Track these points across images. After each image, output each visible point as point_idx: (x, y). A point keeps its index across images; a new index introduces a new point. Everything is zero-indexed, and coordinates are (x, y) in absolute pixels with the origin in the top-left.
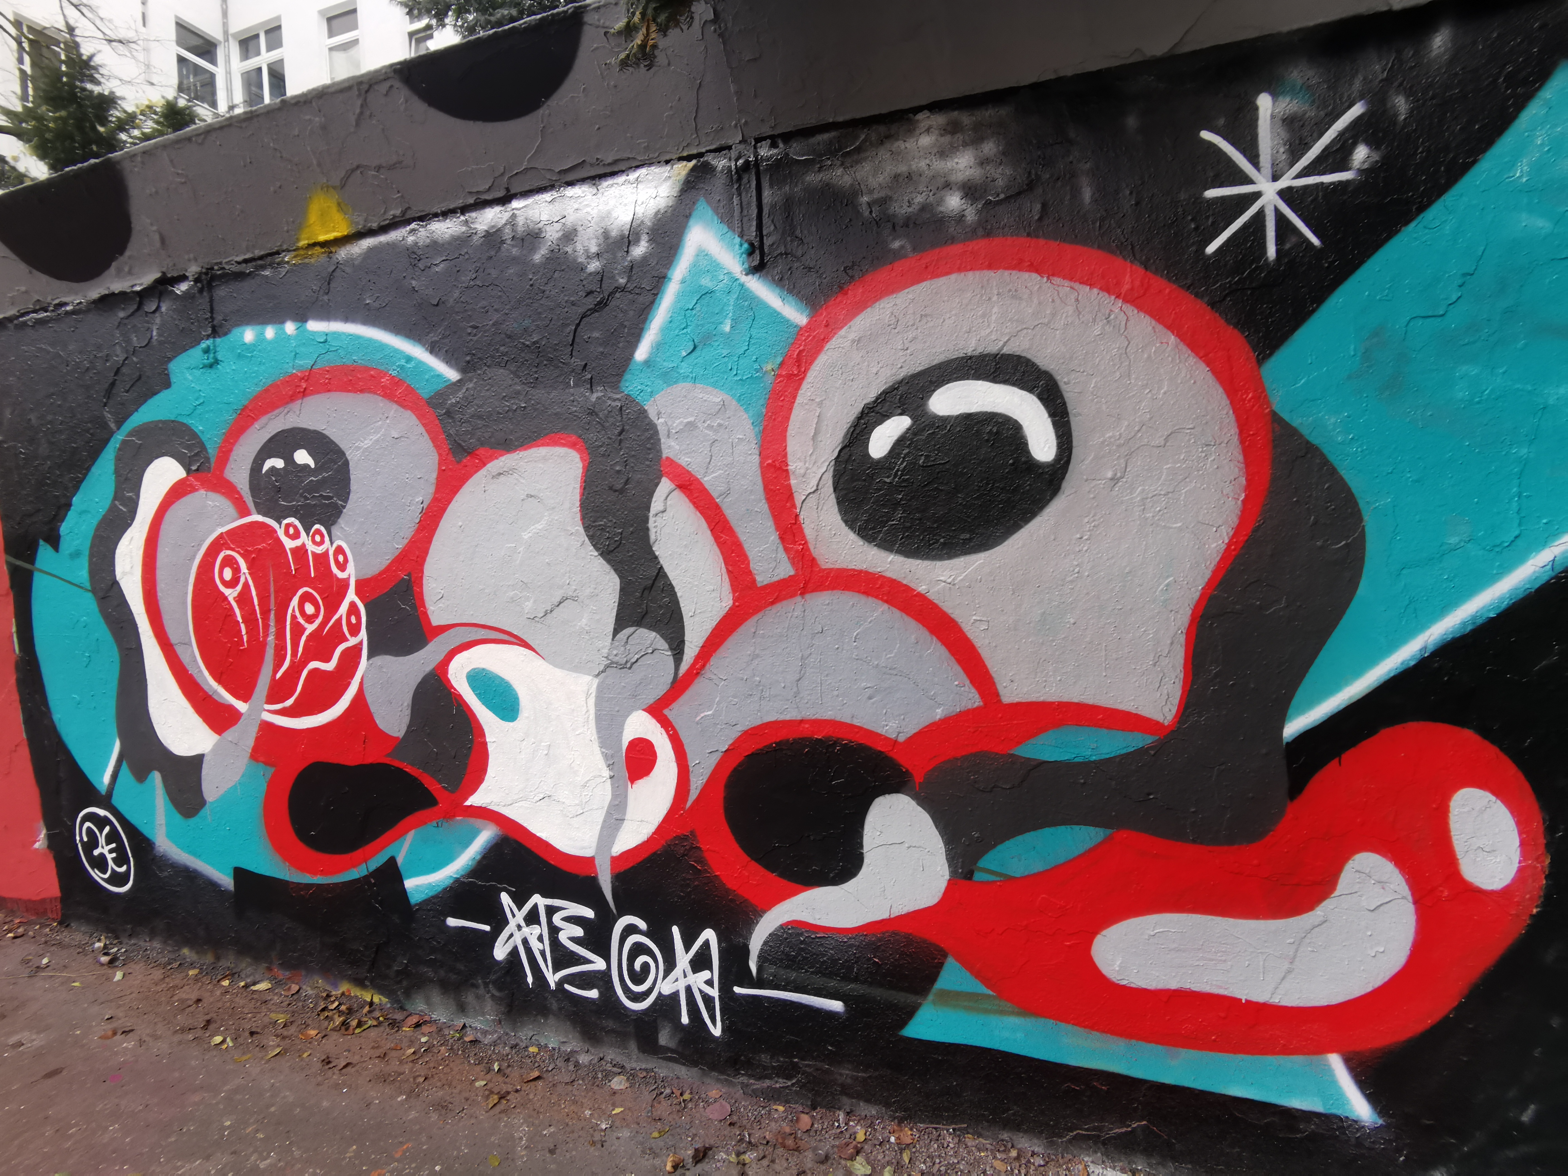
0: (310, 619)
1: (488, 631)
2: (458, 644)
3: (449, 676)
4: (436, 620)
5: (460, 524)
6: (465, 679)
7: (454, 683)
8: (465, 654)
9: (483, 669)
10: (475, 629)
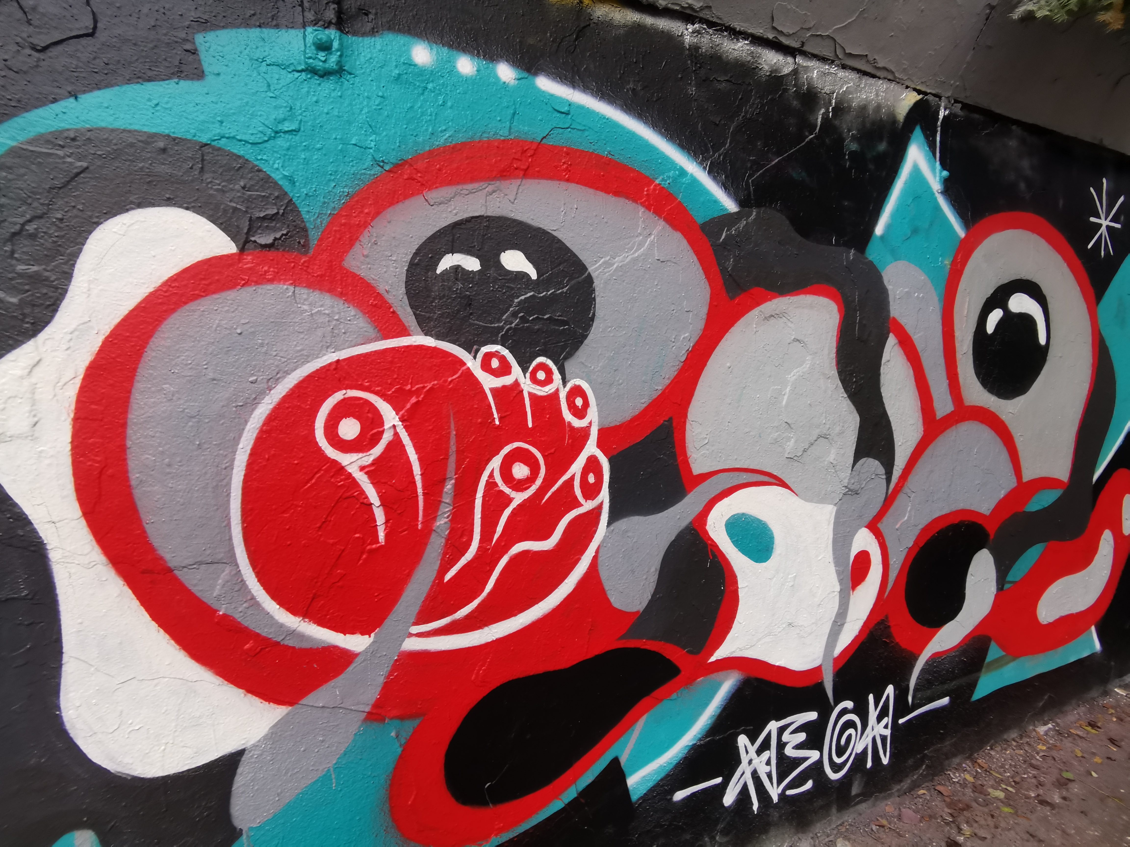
0: (520, 486)
1: (750, 474)
2: (718, 492)
3: (708, 528)
4: (697, 469)
5: (728, 365)
6: (724, 528)
7: (712, 534)
8: (726, 501)
9: (743, 514)
10: (736, 474)
